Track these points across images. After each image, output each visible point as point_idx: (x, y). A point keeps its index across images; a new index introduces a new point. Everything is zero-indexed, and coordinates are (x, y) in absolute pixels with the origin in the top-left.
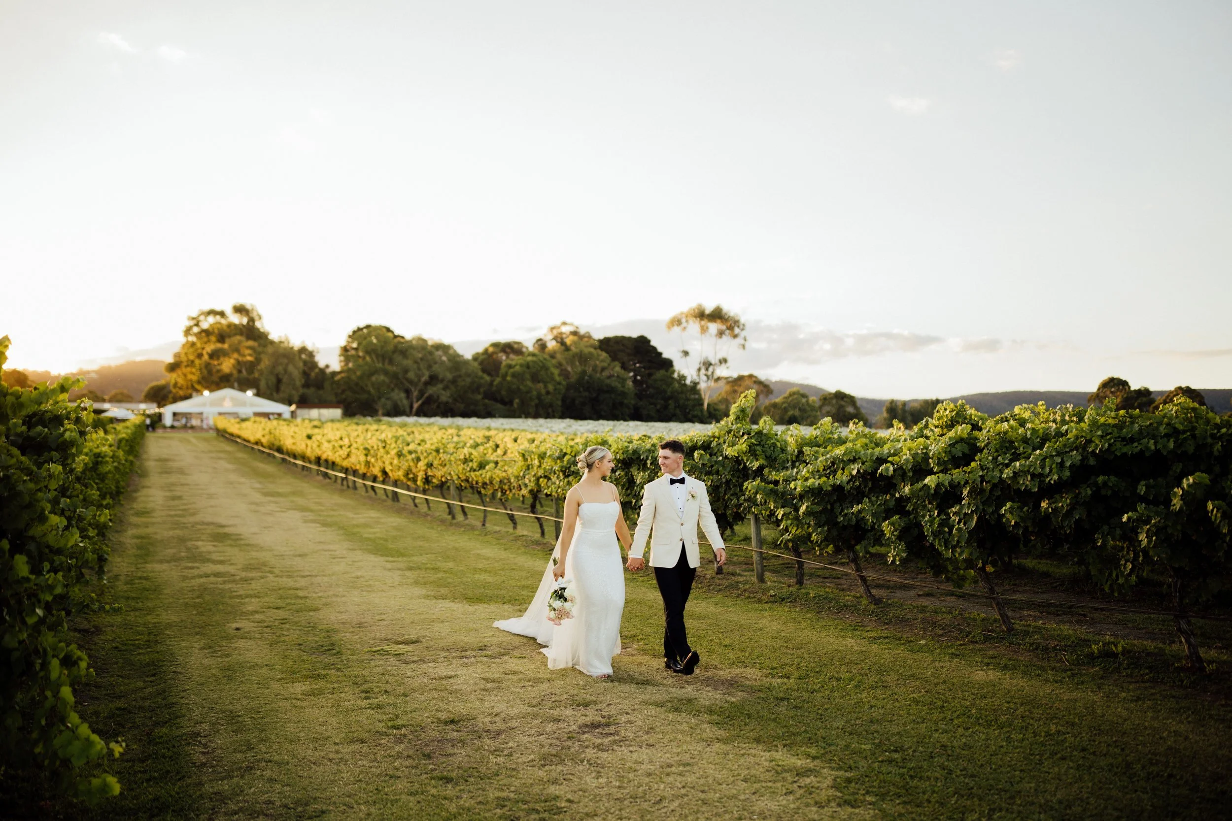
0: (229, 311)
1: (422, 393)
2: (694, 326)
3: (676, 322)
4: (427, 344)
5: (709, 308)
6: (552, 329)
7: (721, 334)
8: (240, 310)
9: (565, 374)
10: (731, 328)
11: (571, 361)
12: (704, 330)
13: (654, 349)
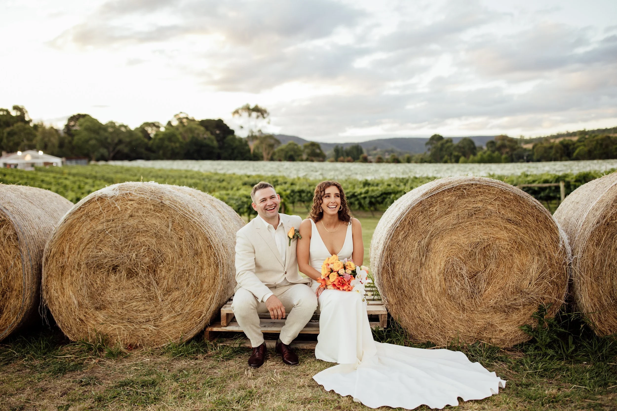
0: (10, 109)
1: (114, 149)
2: (245, 114)
3: (236, 112)
4: (115, 125)
5: (252, 106)
6: (175, 116)
7: (258, 117)
8: (16, 108)
9: (184, 138)
10: (263, 114)
11: (186, 132)
12: (250, 115)
13: (226, 125)
